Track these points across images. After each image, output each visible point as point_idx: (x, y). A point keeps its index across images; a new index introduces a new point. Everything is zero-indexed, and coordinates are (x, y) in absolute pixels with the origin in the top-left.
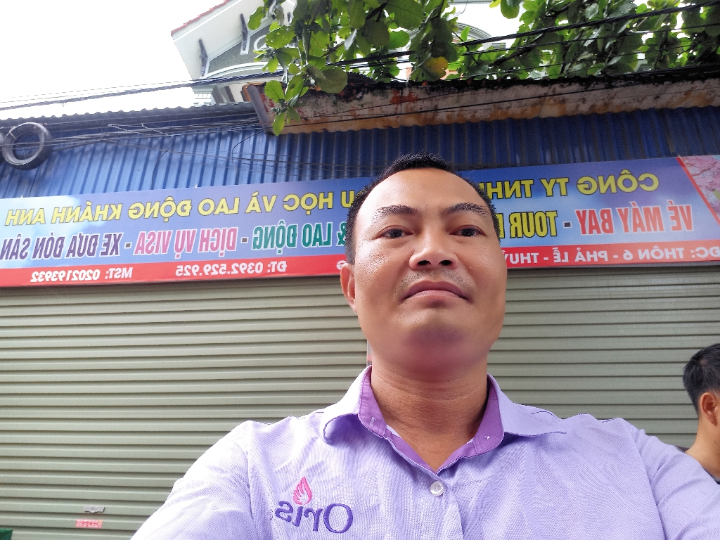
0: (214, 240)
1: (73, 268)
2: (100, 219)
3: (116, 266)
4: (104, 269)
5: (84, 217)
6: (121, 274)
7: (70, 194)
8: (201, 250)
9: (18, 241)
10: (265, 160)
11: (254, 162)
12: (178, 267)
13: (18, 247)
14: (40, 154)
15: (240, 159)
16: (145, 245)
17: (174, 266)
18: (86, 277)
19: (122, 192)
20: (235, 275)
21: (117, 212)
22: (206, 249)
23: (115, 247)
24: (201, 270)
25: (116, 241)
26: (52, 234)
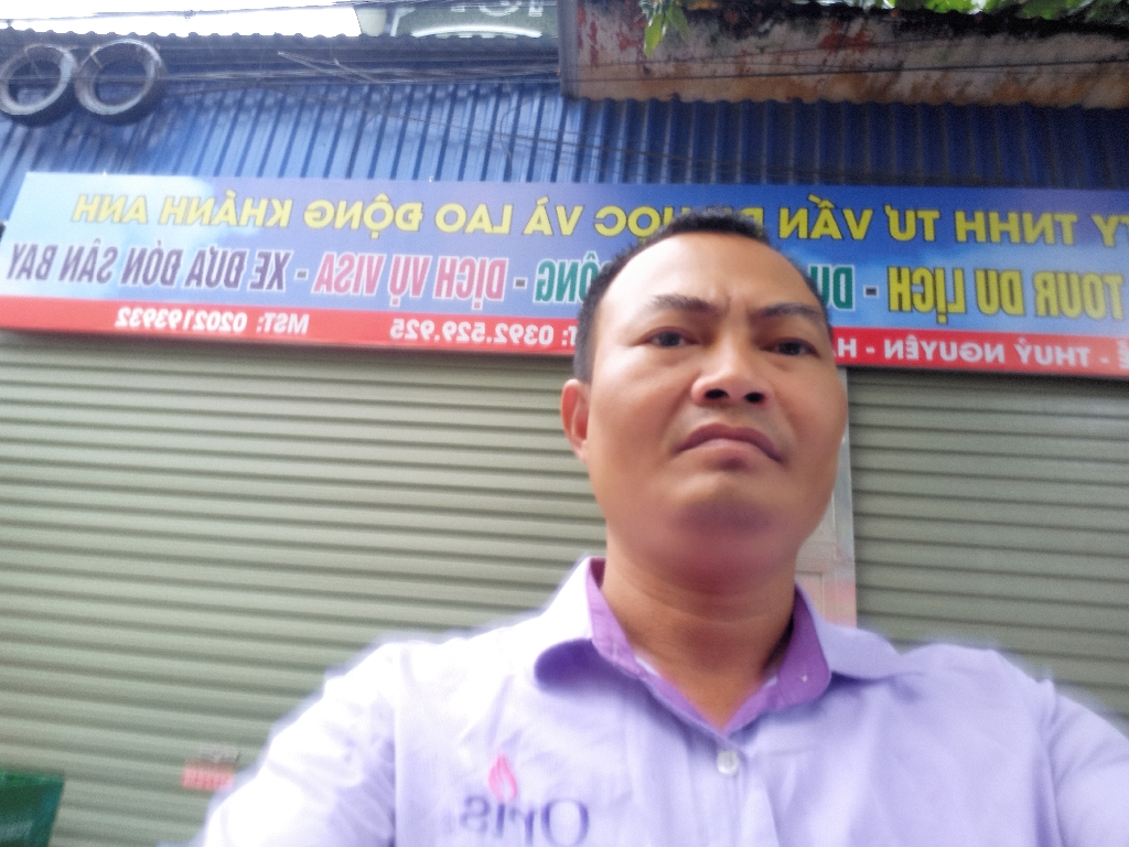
0: (463, 277)
1: (197, 308)
2: (251, 224)
3: (277, 311)
4: (254, 314)
5: (220, 216)
6: (287, 324)
7: (196, 173)
8: (439, 292)
9: (94, 251)
10: (559, 142)
11: (540, 145)
12: (396, 321)
13: (94, 263)
14: (144, 99)
15: (514, 135)
16: (335, 276)
17: (386, 319)
18: (221, 324)
19: (293, 178)
20: (501, 345)
21: (283, 213)
22: (449, 293)
23: (278, 275)
24: (438, 330)
25: (279, 266)
26: (159, 242)
